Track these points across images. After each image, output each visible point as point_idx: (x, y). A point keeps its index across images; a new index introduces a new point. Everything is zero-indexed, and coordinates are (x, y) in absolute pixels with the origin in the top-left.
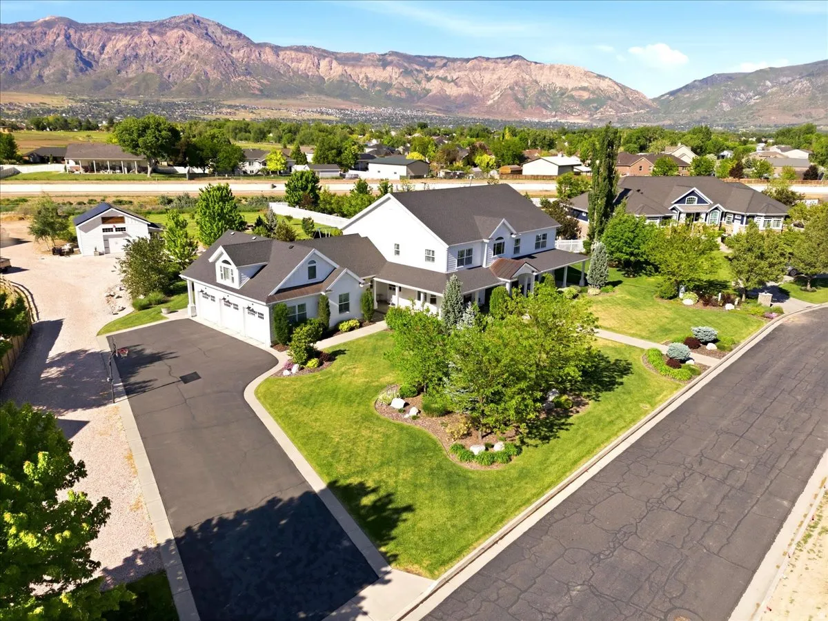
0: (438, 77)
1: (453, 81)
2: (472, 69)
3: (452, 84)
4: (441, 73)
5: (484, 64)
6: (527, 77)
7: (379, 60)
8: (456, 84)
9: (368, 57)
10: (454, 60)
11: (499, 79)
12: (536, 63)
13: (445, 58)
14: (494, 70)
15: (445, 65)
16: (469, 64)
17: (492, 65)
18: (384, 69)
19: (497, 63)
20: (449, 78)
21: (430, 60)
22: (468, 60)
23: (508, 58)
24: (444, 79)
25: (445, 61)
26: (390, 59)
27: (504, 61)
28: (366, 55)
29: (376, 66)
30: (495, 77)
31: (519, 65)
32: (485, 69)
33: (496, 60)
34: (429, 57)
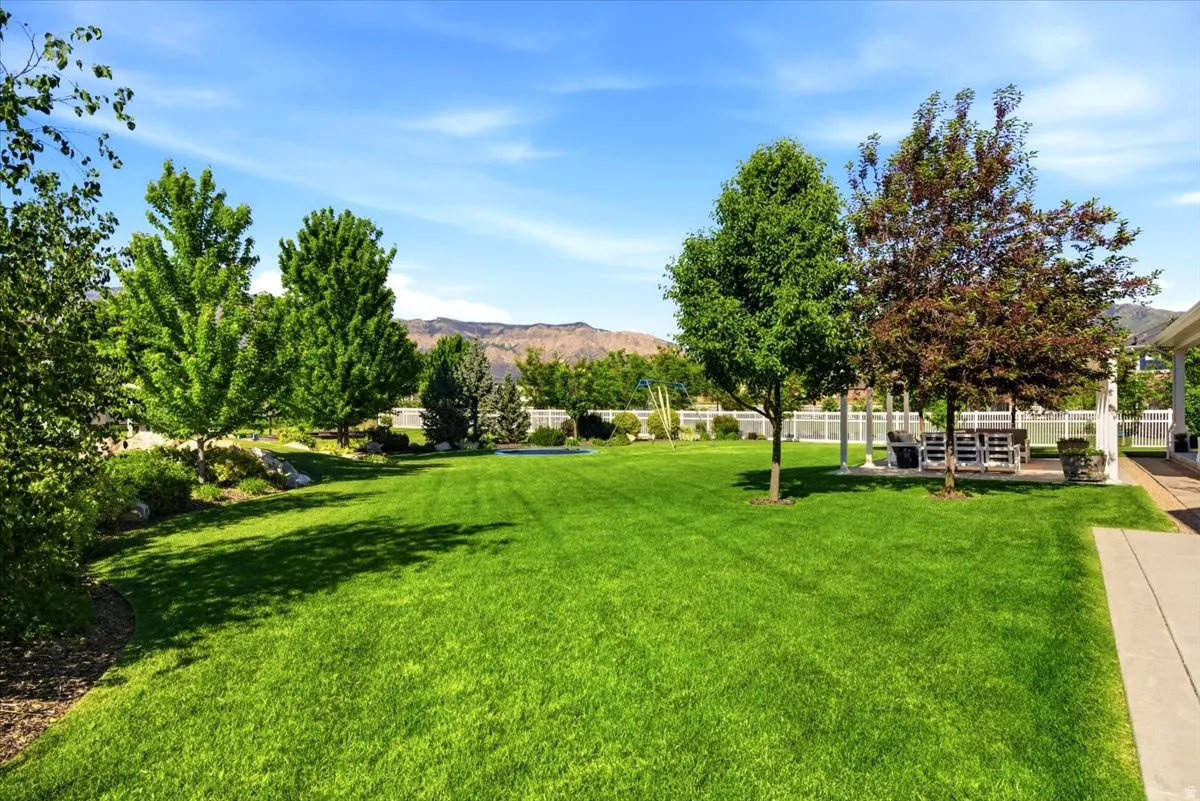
0: (494, 345)
1: (511, 348)
2: (532, 336)
3: (511, 351)
4: (497, 340)
5: (546, 331)
6: (593, 344)
7: (426, 327)
8: (515, 352)
9: (413, 323)
10: (512, 327)
11: (563, 346)
12: (601, 330)
13: (501, 325)
14: (556, 337)
15: (501, 332)
16: (528, 331)
17: (554, 333)
18: (432, 336)
19: (560, 330)
20: (506, 345)
21: (484, 327)
22: (527, 327)
23: (571, 325)
24: (502, 347)
25: (502, 328)
26: (438, 325)
27: (569, 327)
28: (410, 321)
29: (421, 333)
30: (558, 344)
31: (582, 333)
32: (546, 336)
33: (559, 327)
34: (483, 324)
